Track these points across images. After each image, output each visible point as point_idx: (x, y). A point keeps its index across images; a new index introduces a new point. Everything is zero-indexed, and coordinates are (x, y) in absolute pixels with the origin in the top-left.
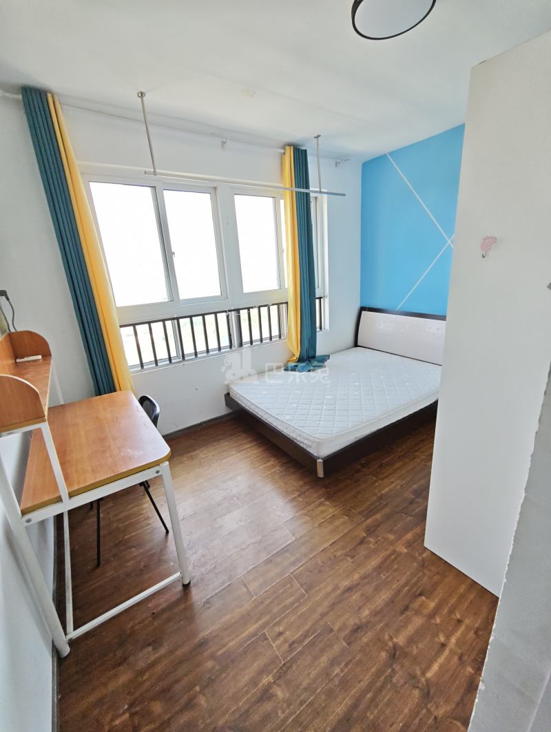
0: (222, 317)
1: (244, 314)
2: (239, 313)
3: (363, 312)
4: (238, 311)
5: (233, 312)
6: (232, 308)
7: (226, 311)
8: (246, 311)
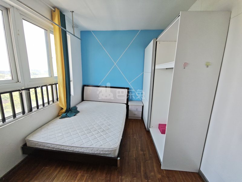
0: (16, 95)
1: (32, 91)
2: (29, 91)
3: (85, 87)
4: (28, 89)
5: (24, 91)
6: (23, 88)
7: (19, 90)
8: (34, 89)
